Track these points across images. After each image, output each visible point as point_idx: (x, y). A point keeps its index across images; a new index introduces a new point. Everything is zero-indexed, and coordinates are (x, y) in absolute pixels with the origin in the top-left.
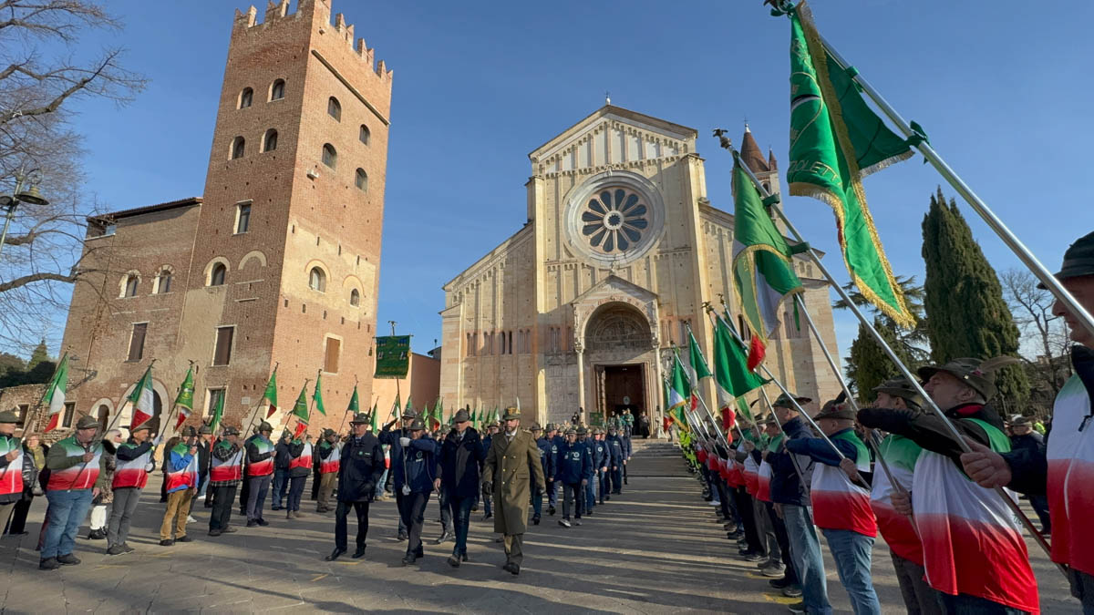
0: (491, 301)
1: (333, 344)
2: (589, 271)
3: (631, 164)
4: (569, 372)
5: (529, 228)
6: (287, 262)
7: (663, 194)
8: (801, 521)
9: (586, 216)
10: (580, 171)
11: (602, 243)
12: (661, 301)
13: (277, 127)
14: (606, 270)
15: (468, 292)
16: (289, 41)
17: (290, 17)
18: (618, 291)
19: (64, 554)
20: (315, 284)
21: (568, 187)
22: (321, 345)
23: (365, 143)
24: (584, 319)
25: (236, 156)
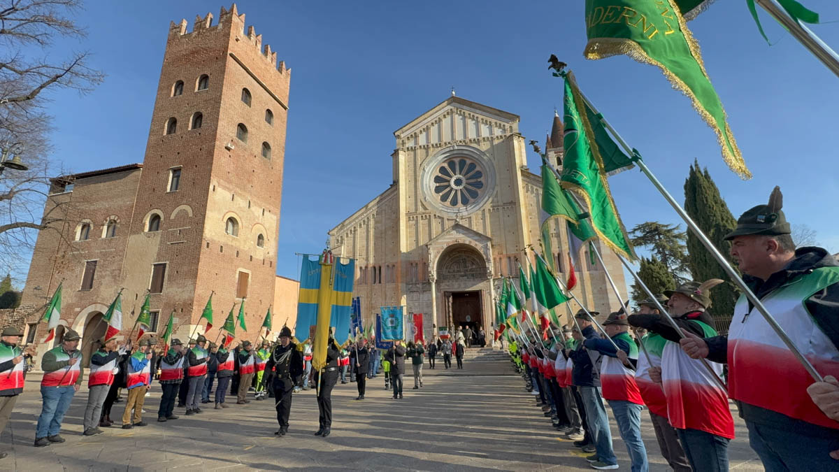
0: (365, 243)
1: (243, 276)
2: (440, 220)
3: (470, 140)
4: (424, 297)
5: (394, 188)
6: (209, 214)
7: (495, 163)
8: (593, 397)
9: (437, 179)
10: (433, 145)
11: (449, 200)
12: (493, 243)
13: (203, 111)
14: (453, 220)
15: (347, 236)
16: (212, 45)
17: (213, 28)
18: (461, 236)
19: (53, 435)
20: (230, 231)
21: (424, 157)
22: (234, 277)
23: (269, 123)
24: (436, 257)
25: (169, 132)
